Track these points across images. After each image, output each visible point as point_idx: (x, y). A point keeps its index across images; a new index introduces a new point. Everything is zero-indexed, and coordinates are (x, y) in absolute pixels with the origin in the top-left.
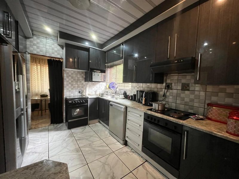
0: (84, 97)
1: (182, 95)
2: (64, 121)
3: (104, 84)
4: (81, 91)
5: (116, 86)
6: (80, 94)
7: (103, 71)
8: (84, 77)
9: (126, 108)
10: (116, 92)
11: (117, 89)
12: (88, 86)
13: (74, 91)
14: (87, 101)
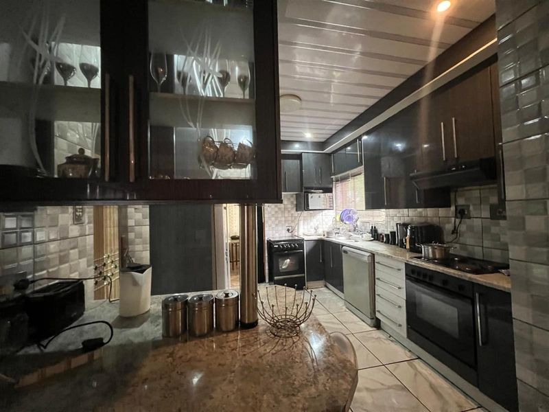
0: (297, 238)
1: (494, 230)
2: (267, 281)
3: (331, 213)
4: (290, 228)
5: (355, 217)
6: (290, 234)
7: (328, 190)
8: (295, 203)
9: (373, 255)
10: (355, 228)
11: (358, 223)
12: (302, 218)
13: (280, 228)
14: (301, 246)
